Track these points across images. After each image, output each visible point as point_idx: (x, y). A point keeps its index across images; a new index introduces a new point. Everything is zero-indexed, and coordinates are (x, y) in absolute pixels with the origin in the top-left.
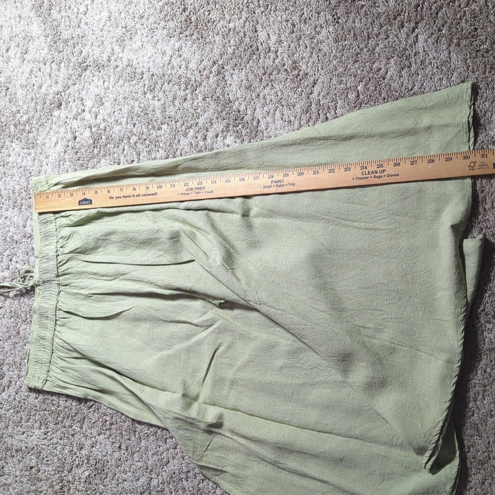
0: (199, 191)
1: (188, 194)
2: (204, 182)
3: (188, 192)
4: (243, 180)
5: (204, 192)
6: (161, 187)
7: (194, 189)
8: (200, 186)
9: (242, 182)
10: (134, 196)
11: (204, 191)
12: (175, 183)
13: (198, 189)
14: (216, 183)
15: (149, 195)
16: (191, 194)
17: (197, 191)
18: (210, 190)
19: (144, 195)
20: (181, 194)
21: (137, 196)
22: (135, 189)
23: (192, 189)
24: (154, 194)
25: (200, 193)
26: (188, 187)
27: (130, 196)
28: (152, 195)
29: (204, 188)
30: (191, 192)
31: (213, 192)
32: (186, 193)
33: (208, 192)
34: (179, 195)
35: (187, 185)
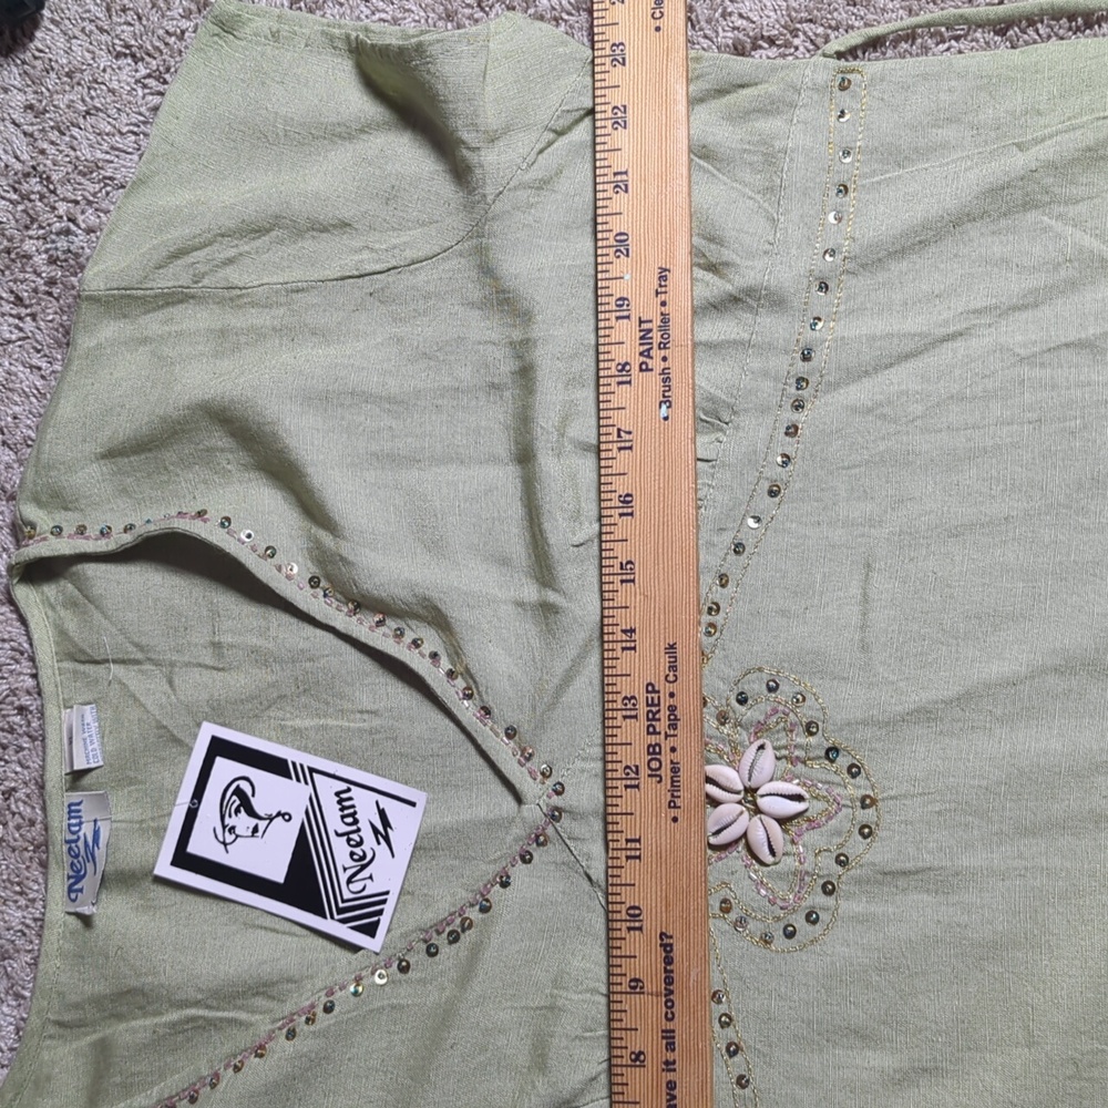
0: (664, 714)
1: (675, 770)
2: (625, 687)
3: (666, 772)
4: (627, 500)
5: (670, 687)
6: (634, 913)
7: (653, 739)
8: (642, 709)
9: (637, 506)
10: (669, 1065)
11: (664, 688)
12: (622, 837)
13: (652, 717)
14: (633, 631)
15: (669, 981)
16: (676, 757)
17: (662, 726)
18: (665, 660)
19: (669, 1004)
20: (672, 805)
21: (671, 1046)
22: (638, 1057)
23: (653, 750)
24: (667, 948)
25: (672, 709)
26: (644, 771)
27: (671, 1086)
28: (668, 961)
29: (651, 688)
30: (666, 757)
31: (672, 647)
32: (669, 781)
33: (673, 668)
34: (675, 820)
35: (633, 775)
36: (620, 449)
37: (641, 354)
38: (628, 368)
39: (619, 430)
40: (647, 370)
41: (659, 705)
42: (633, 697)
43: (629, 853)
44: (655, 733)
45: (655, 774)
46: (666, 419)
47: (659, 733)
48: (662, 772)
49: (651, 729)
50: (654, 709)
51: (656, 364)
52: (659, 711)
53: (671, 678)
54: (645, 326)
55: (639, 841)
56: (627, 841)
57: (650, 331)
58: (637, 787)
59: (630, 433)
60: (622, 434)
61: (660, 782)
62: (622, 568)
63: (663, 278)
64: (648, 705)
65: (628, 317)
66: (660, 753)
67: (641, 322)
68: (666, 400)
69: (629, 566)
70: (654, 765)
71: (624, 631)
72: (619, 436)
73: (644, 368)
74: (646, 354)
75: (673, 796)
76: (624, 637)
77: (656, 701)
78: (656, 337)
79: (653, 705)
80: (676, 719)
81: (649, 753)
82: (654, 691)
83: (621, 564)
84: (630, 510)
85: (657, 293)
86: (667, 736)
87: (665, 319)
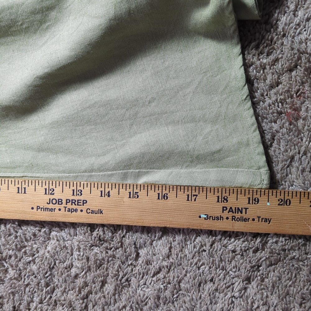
0: (74, 207)
1: (51, 210)
2: (86, 191)
3: (51, 206)
4: (165, 197)
5: (85, 210)
7: (64, 202)
8: (76, 198)
9: (162, 201)
11: (84, 208)
12: (26, 186)
13: (73, 202)
14: (109, 196)
16: (57, 210)
17: (69, 206)
18: (96, 209)
20: (38, 208)
23: (59, 202)
25: (76, 210)
26: (52, 197)
29: (85, 202)
30: (57, 206)
31: (101, 212)
32: (48, 207)
33: (93, 212)
34: (33, 208)
35: (50, 192)
36: (188, 195)
37: (231, 208)
38: (225, 201)
39: (197, 195)
40: (223, 210)
41: (78, 205)
42: (81, 194)
43: (20, 188)
44: (67, 202)
45: (50, 201)
46: (200, 217)
47: (66, 204)
48: (51, 204)
49: (68, 201)
50: (76, 203)
51: (226, 214)
52: (75, 205)
53: (88, 211)
54: (244, 211)
55: (25, 193)
56: (25, 188)
57: (241, 213)
58: (46, 194)
59: (195, 200)
60: (195, 197)
61: (47, 203)
62: (136, 193)
63: (266, 220)
64: (78, 200)
65: (249, 203)
66: (59, 204)
67: (246, 209)
68: (208, 218)
69: (136, 196)
70: (54, 201)
71: (109, 192)
72: (194, 195)
73: (224, 209)
74: (231, 210)
75: (42, 208)
76: (107, 192)
77: (79, 204)
78: (238, 215)
79: (78, 203)
80: (72, 212)
81: (59, 200)
82: (83, 203)
83: (138, 193)
84: (160, 198)
85: (259, 217)
86: (65, 207)
87: (246, 220)
